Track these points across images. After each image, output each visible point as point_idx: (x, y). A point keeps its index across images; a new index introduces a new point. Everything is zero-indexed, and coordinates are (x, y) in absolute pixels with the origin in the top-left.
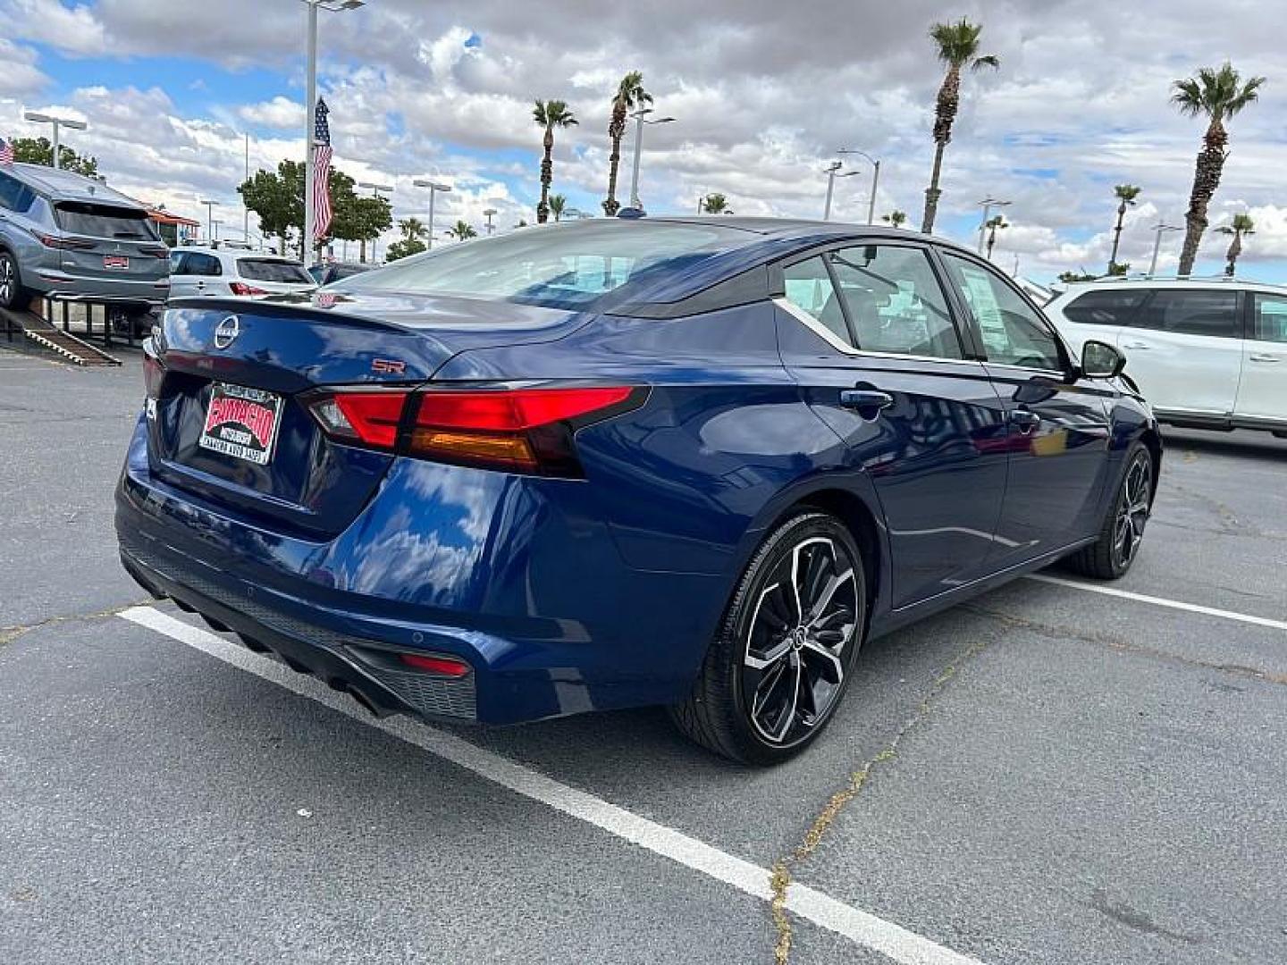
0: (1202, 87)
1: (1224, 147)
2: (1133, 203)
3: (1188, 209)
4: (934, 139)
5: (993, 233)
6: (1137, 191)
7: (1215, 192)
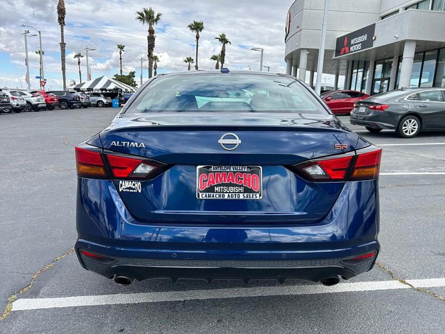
0: (145, 15)
1: (154, 34)
2: (123, 51)
3: (148, 54)
4: (59, 24)
5: (79, 59)
6: (124, 46)
7: (154, 48)
